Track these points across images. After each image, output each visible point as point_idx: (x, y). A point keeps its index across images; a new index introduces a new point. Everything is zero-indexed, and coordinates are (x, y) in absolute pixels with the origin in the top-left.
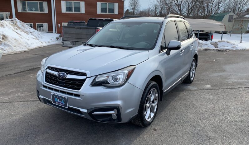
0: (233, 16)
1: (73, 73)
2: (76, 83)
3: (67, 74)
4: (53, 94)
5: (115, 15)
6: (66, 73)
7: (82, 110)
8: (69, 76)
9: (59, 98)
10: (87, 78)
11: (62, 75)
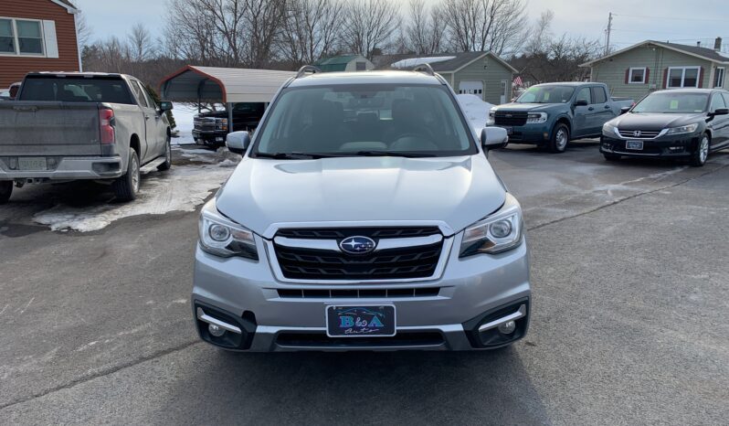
0: (365, 63)
1: (397, 234)
2: (416, 258)
3: (377, 239)
4: (334, 306)
5: (47, 59)
6: (372, 238)
7: (446, 328)
8: (385, 244)
9: (358, 312)
10: (444, 237)
11: (356, 246)
